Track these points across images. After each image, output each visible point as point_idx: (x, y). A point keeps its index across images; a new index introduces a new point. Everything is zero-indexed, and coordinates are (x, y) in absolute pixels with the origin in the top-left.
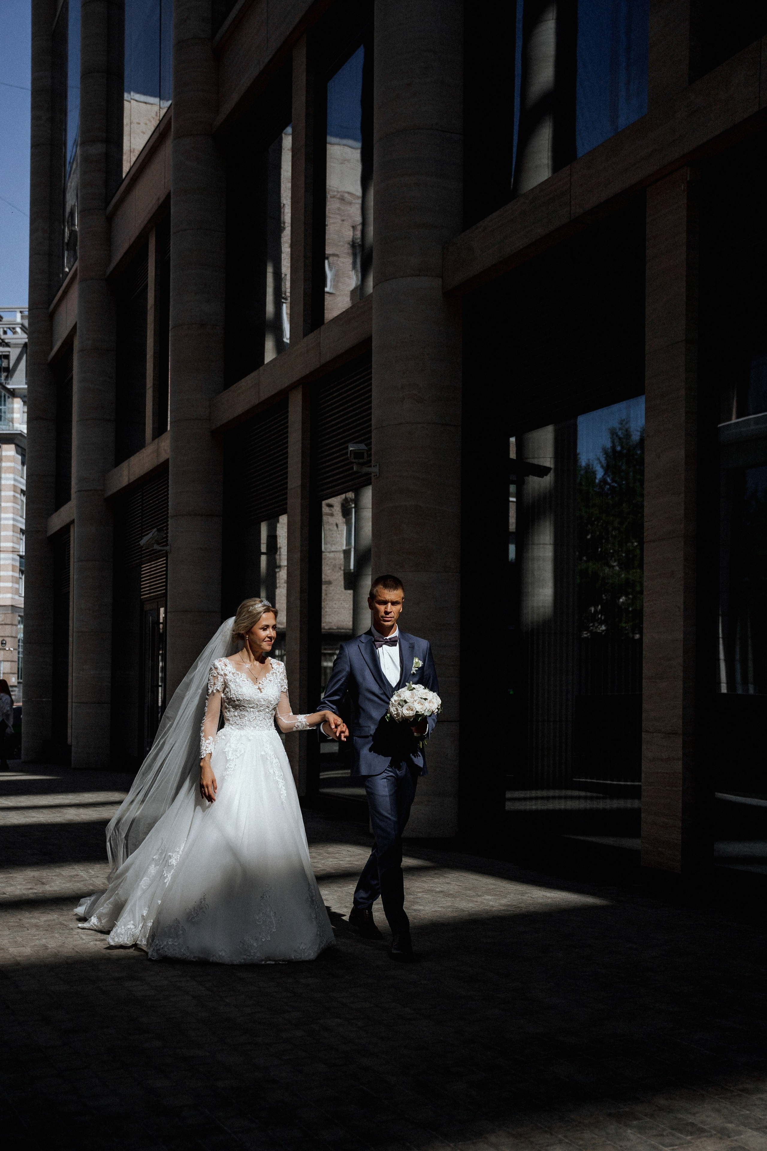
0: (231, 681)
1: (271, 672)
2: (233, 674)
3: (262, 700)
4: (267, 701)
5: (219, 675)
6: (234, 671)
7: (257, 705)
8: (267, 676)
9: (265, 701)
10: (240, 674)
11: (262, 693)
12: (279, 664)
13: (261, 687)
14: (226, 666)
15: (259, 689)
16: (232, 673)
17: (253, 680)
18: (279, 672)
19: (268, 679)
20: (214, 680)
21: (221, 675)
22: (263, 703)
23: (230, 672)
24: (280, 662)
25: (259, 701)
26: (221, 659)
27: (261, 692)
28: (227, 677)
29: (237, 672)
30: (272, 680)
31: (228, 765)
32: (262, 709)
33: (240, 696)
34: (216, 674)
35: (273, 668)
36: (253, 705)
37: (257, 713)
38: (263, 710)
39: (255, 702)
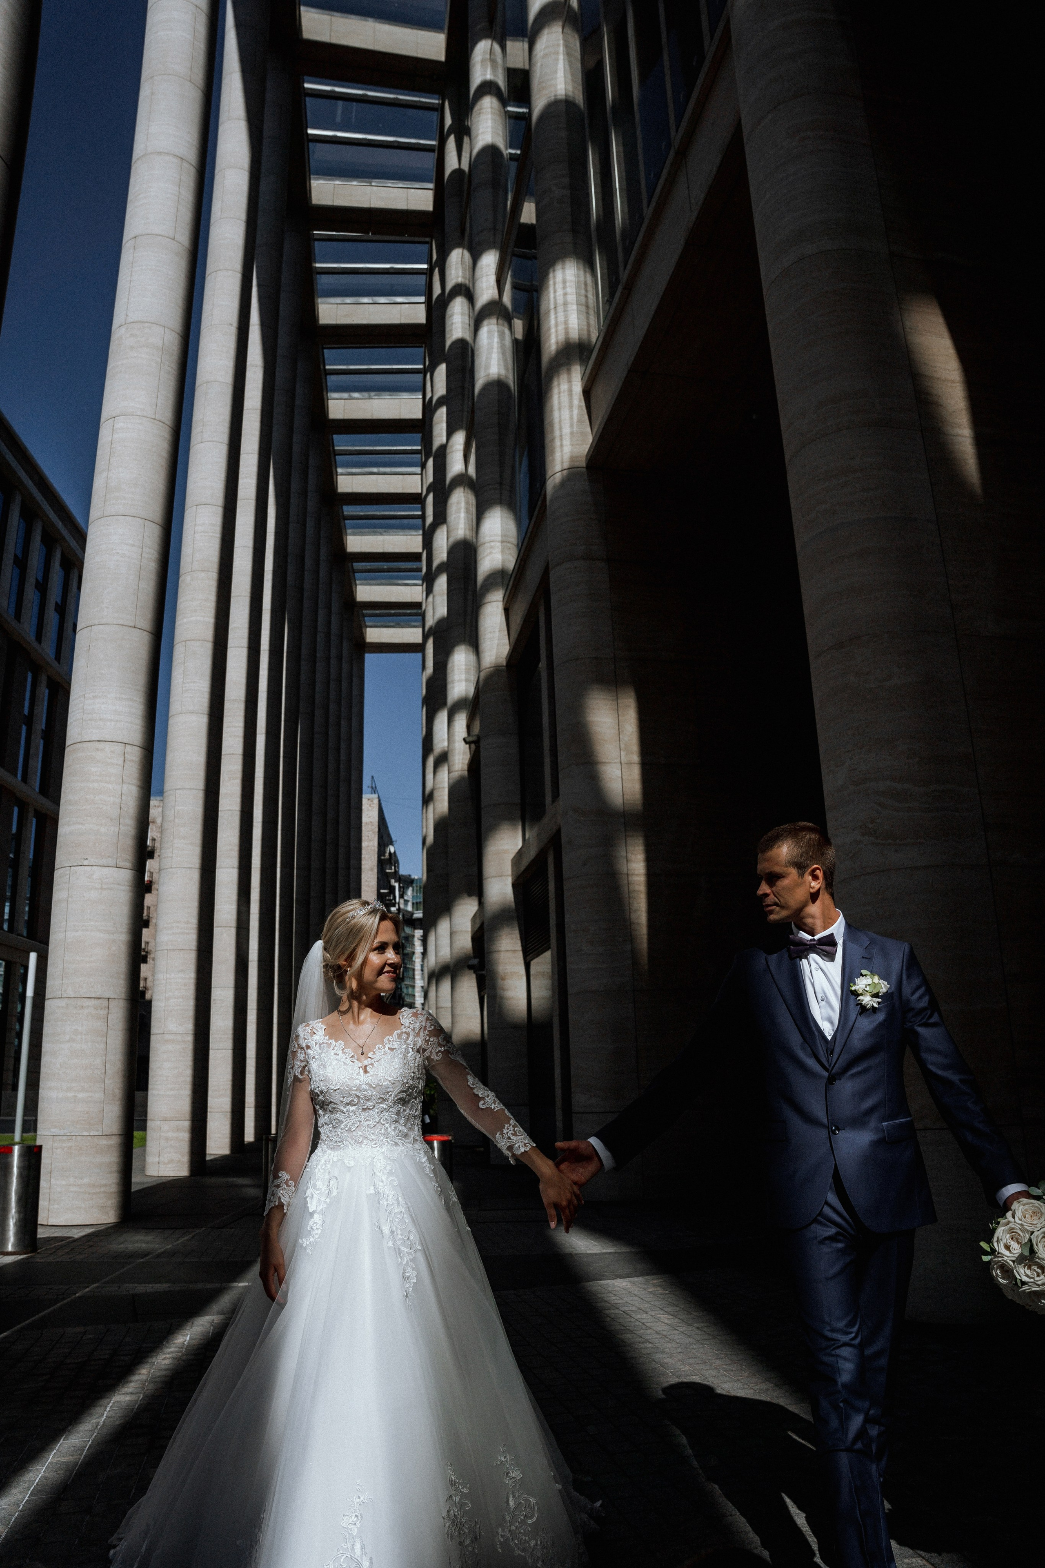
1: (397, 1032)
4: (378, 1088)
5: (299, 1048)
6: (324, 1039)
8: (386, 1042)
10: (333, 1043)
11: (366, 1075)
13: (367, 1064)
15: (363, 1066)
16: (320, 1044)
18: (412, 1030)
19: (387, 1046)
20: (293, 1060)
21: (303, 1048)
23: (316, 1043)
27: (366, 1072)
28: (309, 1052)
29: (330, 1041)
30: (397, 1046)
34: (296, 1047)
35: (401, 1025)
36: (350, 1099)
39: (353, 1092)
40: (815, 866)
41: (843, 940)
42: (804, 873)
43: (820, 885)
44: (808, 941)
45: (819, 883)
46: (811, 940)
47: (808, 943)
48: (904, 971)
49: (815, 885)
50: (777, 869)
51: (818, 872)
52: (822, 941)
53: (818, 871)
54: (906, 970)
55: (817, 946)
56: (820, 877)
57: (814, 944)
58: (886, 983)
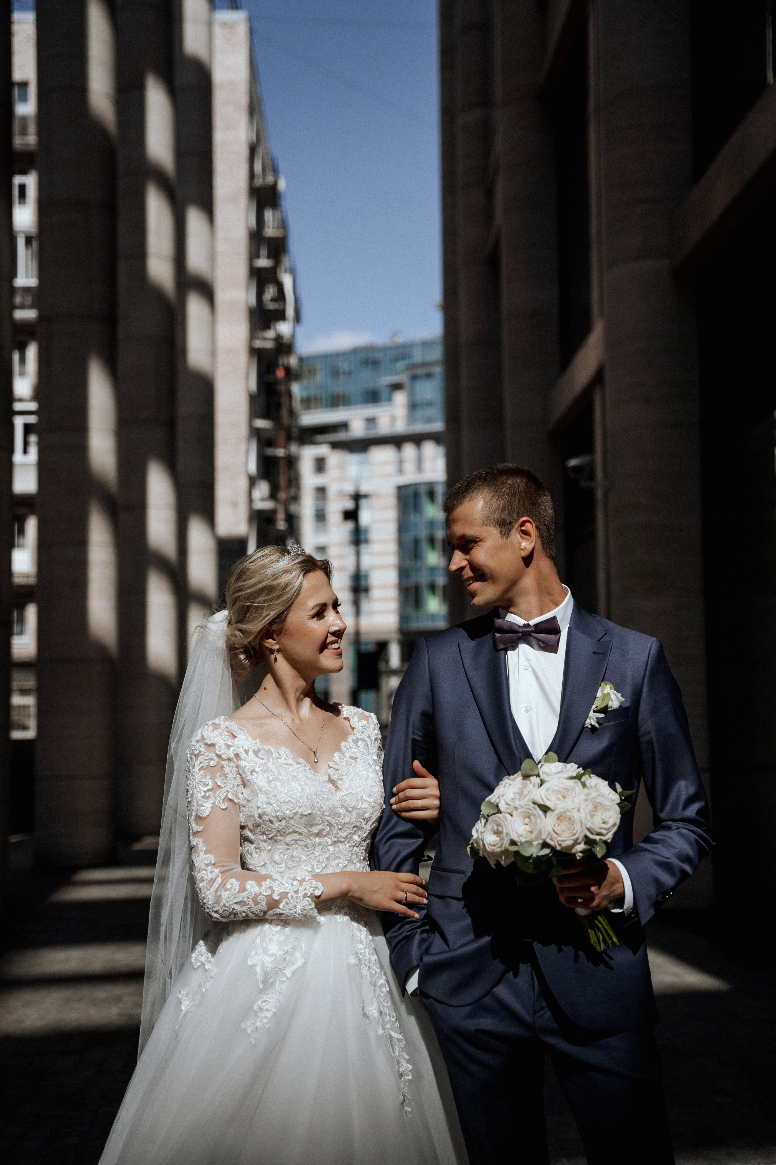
0: (253, 771)
1: (350, 738)
2: (256, 753)
3: (342, 811)
4: (355, 812)
5: (223, 760)
6: (257, 744)
7: (330, 825)
8: (343, 749)
9: (350, 812)
10: (273, 750)
11: (339, 793)
12: (367, 719)
13: (334, 777)
14: (235, 737)
15: (331, 781)
16: (254, 751)
17: (308, 760)
18: (369, 737)
19: (348, 755)
20: (213, 778)
21: (229, 760)
22: (347, 820)
23: (247, 752)
24: (368, 714)
25: (334, 813)
26: (217, 721)
27: (337, 787)
28: (243, 763)
29: (266, 747)
30: (358, 755)
31: (259, 1003)
32: (344, 834)
33: (284, 807)
34: (216, 759)
35: (353, 729)
36: (320, 827)
37: (331, 848)
38: (346, 838)
39: (326, 817)
40: (524, 519)
41: (569, 628)
42: (509, 531)
43: (533, 544)
44: (520, 627)
45: (532, 542)
46: (525, 626)
47: (521, 630)
48: (646, 678)
49: (527, 545)
50: (471, 531)
51: (528, 527)
52: (539, 628)
53: (527, 524)
54: (651, 677)
55: (533, 634)
56: (532, 535)
57: (528, 631)
58: (619, 695)
